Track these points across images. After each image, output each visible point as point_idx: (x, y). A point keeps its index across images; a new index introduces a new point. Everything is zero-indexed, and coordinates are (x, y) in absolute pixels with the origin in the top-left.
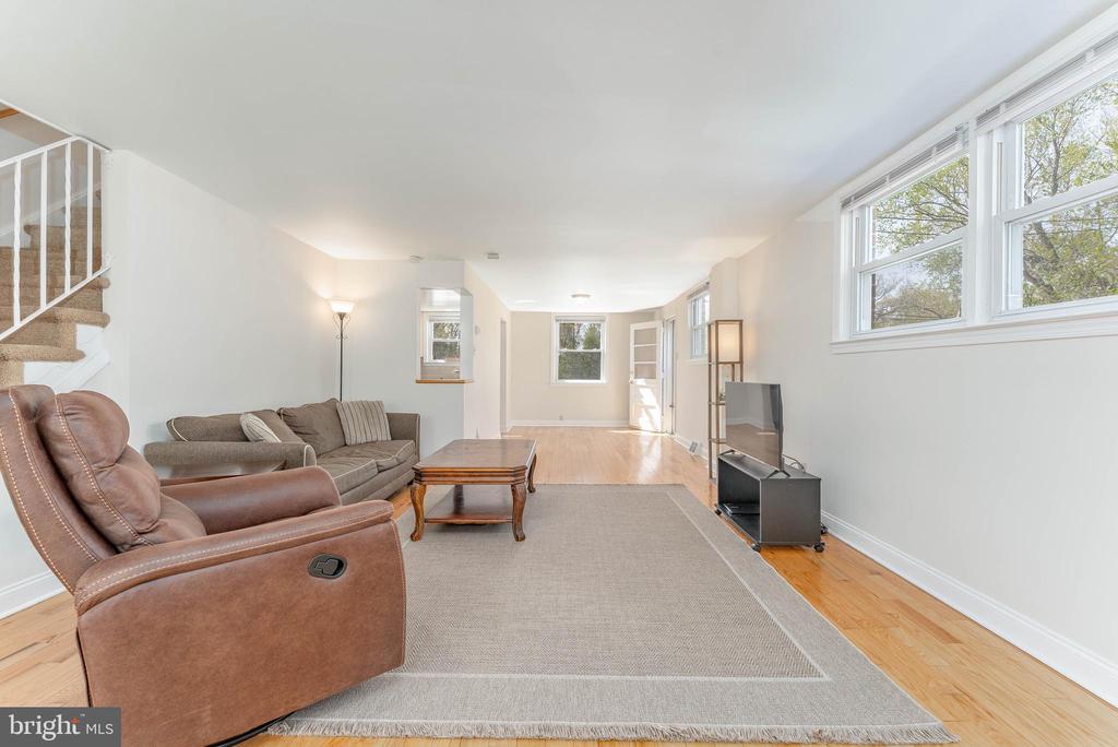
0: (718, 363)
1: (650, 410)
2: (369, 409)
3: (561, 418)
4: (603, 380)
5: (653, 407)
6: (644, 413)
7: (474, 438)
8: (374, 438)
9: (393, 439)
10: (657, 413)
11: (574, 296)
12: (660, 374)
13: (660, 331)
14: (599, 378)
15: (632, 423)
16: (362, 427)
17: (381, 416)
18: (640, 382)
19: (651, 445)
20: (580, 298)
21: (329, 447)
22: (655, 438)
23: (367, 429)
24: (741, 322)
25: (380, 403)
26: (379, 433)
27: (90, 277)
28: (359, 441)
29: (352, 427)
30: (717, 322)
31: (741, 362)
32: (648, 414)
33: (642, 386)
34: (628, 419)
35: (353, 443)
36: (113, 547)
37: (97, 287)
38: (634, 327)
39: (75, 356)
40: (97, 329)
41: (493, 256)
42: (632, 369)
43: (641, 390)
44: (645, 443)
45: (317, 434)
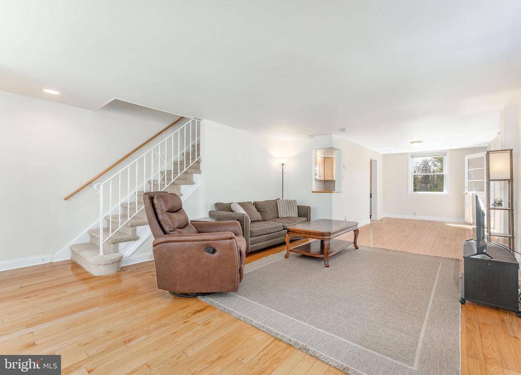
0: (489, 180)
2: (290, 203)
3: (415, 214)
4: (445, 192)
7: (343, 220)
8: (290, 216)
9: (299, 216)
11: (411, 143)
14: (442, 190)
16: (286, 210)
17: (294, 206)
20: (415, 144)
21: (271, 217)
23: (288, 211)
25: (295, 201)
26: (293, 213)
27: (196, 160)
28: (284, 216)
29: (281, 210)
34: (464, 218)
35: (281, 216)
36: (165, 233)
37: (198, 162)
38: (467, 157)
39: (192, 183)
40: (199, 175)
41: (343, 130)
45: (266, 212)
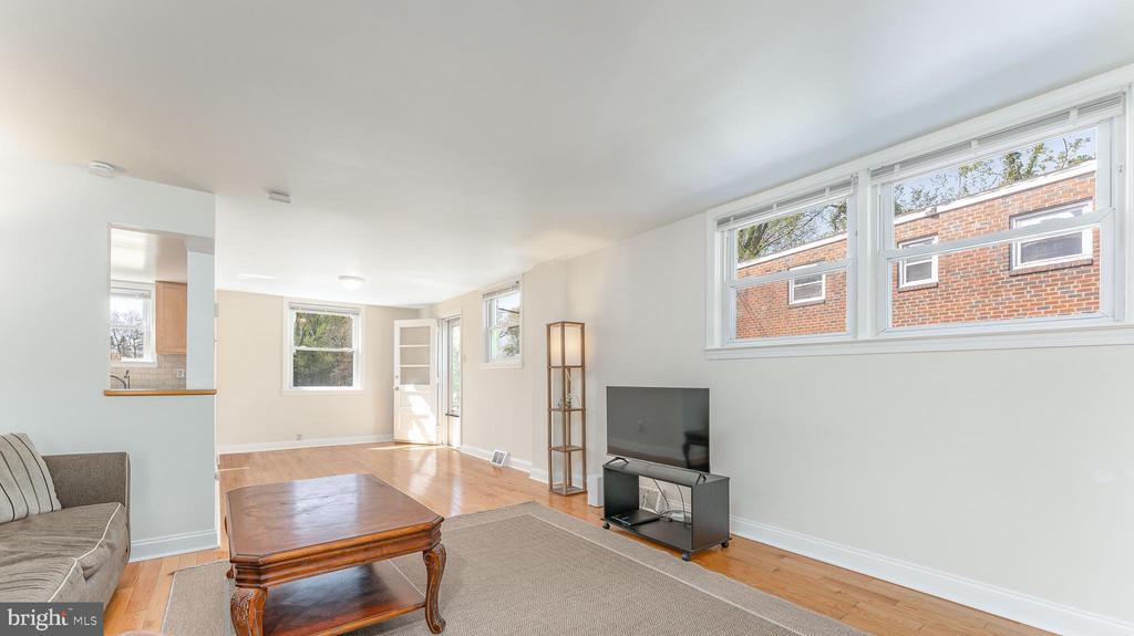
0: (564, 367)
1: (422, 420)
3: (299, 437)
4: (357, 386)
5: (425, 417)
6: (414, 423)
10: (430, 424)
12: (434, 380)
14: (351, 385)
15: (398, 436)
18: (409, 388)
19: (422, 462)
22: (427, 454)
24: (583, 325)
30: (563, 324)
31: (583, 366)
32: (420, 425)
33: (413, 394)
34: (393, 432)
38: (399, 324)
42: (397, 372)
43: (412, 399)
44: (416, 460)
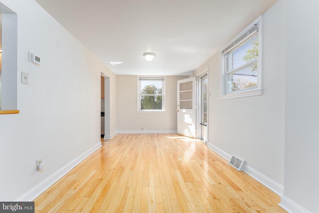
1: (189, 126)
3: (142, 129)
4: (163, 109)
5: (191, 124)
6: (186, 127)
10: (192, 128)
12: (194, 107)
13: (194, 83)
14: (161, 108)
15: (179, 132)
18: (184, 111)
32: (188, 128)
33: (185, 113)
34: (176, 129)
38: (179, 82)
42: (178, 104)
